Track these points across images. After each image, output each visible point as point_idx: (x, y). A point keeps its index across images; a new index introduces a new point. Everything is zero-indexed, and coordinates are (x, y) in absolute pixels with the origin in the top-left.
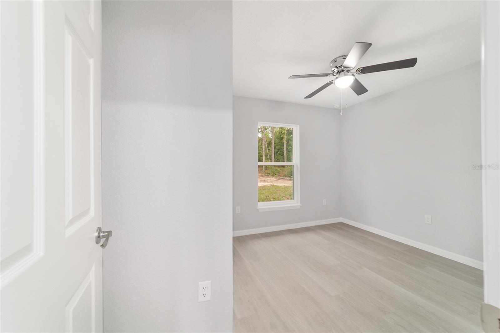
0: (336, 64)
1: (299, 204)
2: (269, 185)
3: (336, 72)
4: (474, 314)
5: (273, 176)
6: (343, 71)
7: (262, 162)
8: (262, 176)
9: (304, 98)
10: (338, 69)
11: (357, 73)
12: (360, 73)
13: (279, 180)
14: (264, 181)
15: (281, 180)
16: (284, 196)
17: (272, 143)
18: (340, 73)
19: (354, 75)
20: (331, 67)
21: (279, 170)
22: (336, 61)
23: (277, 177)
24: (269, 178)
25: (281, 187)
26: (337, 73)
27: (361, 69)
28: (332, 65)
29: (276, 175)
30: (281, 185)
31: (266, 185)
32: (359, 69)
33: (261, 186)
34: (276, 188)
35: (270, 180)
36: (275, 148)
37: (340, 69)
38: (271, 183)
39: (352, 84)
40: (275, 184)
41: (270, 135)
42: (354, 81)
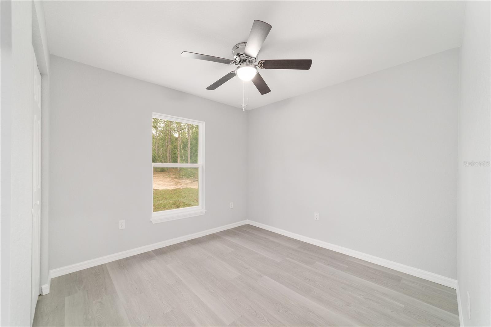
0: (238, 51)
1: (204, 210)
2: (181, 188)
3: (238, 61)
4: (349, 306)
5: (188, 178)
6: (245, 60)
7: (177, 163)
8: (176, 178)
9: (207, 89)
10: (240, 57)
11: (260, 66)
12: (262, 66)
13: (193, 182)
14: (178, 183)
15: (195, 182)
16: (196, 200)
17: (188, 143)
18: (242, 63)
19: (256, 68)
20: (234, 55)
21: (194, 171)
22: (238, 47)
23: (192, 179)
24: (183, 180)
25: (195, 190)
26: (240, 62)
27: (263, 62)
28: (234, 52)
29: (191, 176)
30: (195, 188)
31: (178, 188)
32: (261, 62)
33: (172, 190)
34: (188, 191)
35: (184, 182)
36: (191, 149)
37: (242, 58)
38: (185, 186)
39: (254, 78)
40: (189, 187)
41: (187, 136)
42: (256, 75)
